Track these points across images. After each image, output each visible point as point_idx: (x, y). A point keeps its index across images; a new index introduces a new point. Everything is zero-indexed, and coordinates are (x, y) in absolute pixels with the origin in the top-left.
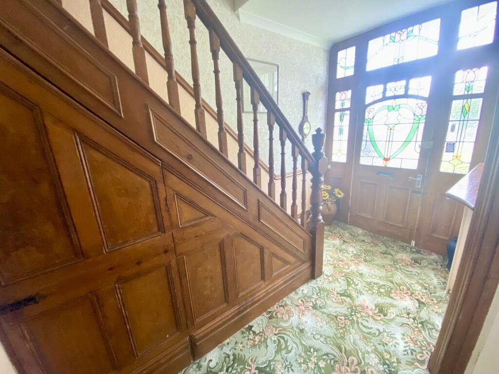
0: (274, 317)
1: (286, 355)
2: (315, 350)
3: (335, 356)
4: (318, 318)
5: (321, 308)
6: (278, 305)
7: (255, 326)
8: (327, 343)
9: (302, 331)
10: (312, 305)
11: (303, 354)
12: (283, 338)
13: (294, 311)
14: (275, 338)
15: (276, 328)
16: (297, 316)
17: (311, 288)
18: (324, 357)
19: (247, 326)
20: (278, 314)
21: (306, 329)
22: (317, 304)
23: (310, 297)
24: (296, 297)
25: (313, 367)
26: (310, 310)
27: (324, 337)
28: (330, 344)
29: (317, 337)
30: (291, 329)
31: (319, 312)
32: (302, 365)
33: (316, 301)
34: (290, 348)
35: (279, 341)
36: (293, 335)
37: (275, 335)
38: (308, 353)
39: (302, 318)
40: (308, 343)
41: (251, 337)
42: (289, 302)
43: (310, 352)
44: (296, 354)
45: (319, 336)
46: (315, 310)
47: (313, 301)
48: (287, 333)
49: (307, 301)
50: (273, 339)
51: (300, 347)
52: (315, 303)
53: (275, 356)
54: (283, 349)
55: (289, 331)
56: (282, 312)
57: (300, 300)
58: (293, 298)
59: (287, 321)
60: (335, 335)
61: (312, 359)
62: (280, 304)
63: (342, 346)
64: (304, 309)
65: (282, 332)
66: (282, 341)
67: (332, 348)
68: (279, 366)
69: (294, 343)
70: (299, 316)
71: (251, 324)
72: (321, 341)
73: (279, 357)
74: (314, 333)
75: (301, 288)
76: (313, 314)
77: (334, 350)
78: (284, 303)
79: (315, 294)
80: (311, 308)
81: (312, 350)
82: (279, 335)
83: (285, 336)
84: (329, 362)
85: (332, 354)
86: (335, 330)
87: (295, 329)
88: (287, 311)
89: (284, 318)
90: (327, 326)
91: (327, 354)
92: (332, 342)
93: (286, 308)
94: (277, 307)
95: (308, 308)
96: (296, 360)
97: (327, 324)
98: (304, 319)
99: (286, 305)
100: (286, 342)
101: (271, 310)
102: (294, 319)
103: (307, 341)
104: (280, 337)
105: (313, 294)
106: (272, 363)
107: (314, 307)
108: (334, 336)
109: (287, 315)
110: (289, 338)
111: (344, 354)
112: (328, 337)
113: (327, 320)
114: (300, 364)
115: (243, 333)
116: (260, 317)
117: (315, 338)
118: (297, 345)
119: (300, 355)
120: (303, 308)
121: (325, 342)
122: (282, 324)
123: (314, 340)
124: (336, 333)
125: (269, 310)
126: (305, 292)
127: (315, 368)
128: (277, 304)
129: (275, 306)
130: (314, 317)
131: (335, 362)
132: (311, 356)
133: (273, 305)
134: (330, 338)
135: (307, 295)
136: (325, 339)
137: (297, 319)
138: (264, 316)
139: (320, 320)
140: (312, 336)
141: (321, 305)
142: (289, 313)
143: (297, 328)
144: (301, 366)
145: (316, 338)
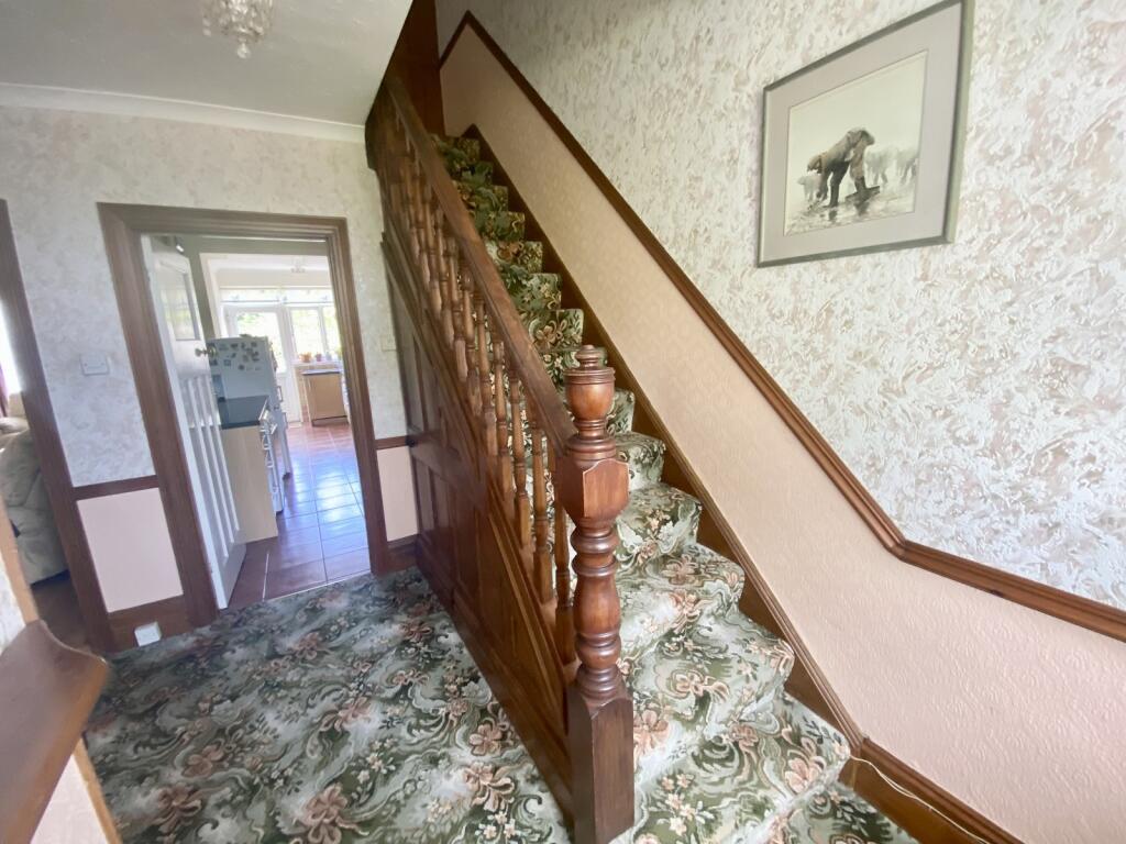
0: (482, 717)
1: (407, 723)
2: (390, 772)
3: (361, 805)
4: (448, 808)
5: (472, 828)
6: (509, 730)
7: (477, 686)
8: (387, 803)
9: (434, 761)
10: (486, 808)
11: (394, 750)
12: (435, 725)
13: (483, 758)
14: (442, 712)
15: (459, 718)
16: (469, 761)
17: (546, 831)
18: (370, 785)
19: (480, 674)
20: (487, 726)
21: (435, 771)
22: (487, 822)
23: (511, 812)
24: (520, 776)
25: (369, 759)
26: (474, 798)
27: (403, 802)
28: (383, 809)
29: (410, 787)
30: (448, 742)
31: (461, 818)
32: (380, 744)
33: (496, 824)
34: (414, 731)
35: (433, 718)
36: (435, 743)
37: (447, 715)
38: (391, 759)
39: (461, 772)
40: (408, 764)
41: (459, 680)
42: (509, 753)
43: (392, 763)
44: (400, 738)
45: (408, 792)
46: (468, 809)
47: (497, 817)
48: (442, 734)
49: (500, 800)
50: (442, 710)
51: (409, 749)
52: (490, 818)
53: (413, 707)
54: (418, 720)
55: (443, 738)
56: (489, 733)
57: (508, 781)
58: (521, 768)
59: (465, 738)
60: (395, 831)
61: (380, 762)
62: (509, 734)
63: (366, 834)
64: (483, 783)
65: (447, 726)
66: (432, 722)
67: (375, 807)
68: (397, 711)
69: (419, 742)
70: (469, 767)
71: (482, 681)
72: (398, 791)
73: (410, 712)
74: (419, 785)
75: (547, 798)
76: (460, 801)
77: (371, 809)
78: (511, 743)
79: (519, 833)
80: (479, 800)
81: (393, 768)
82: (444, 720)
83: (436, 729)
84: (359, 789)
85: (366, 802)
86: (404, 835)
87: (443, 750)
88: (489, 746)
89: (475, 735)
90: (420, 823)
91: (371, 793)
92: (384, 813)
93: (496, 744)
94: (504, 727)
95: (479, 794)
96: (391, 737)
97: (425, 822)
98: (458, 775)
99: (504, 746)
100: (427, 729)
101: (500, 714)
102: (463, 754)
103: (412, 765)
104: (441, 720)
105: (519, 826)
106: (406, 703)
107: (478, 812)
108: (393, 827)
109: (480, 742)
110: (430, 734)
111: (353, 827)
112: (398, 811)
113: (432, 828)
114: (384, 741)
115: (470, 669)
116: (490, 694)
117: (409, 781)
118: (413, 745)
119: (396, 744)
120: (486, 783)
121: (392, 799)
122: (464, 728)
123: (406, 779)
124: (397, 835)
125: (501, 711)
126: (532, 805)
127: (366, 762)
128: (512, 729)
129: (507, 724)
130: (454, 800)
131: (352, 801)
132: (385, 761)
133: (510, 719)
134: (395, 815)
135: (521, 807)
136: (398, 802)
137: (462, 760)
138: (492, 700)
139: (440, 810)
140: (416, 778)
141: (477, 833)
142: (485, 747)
143: (444, 754)
144: (380, 741)
145: (408, 785)
